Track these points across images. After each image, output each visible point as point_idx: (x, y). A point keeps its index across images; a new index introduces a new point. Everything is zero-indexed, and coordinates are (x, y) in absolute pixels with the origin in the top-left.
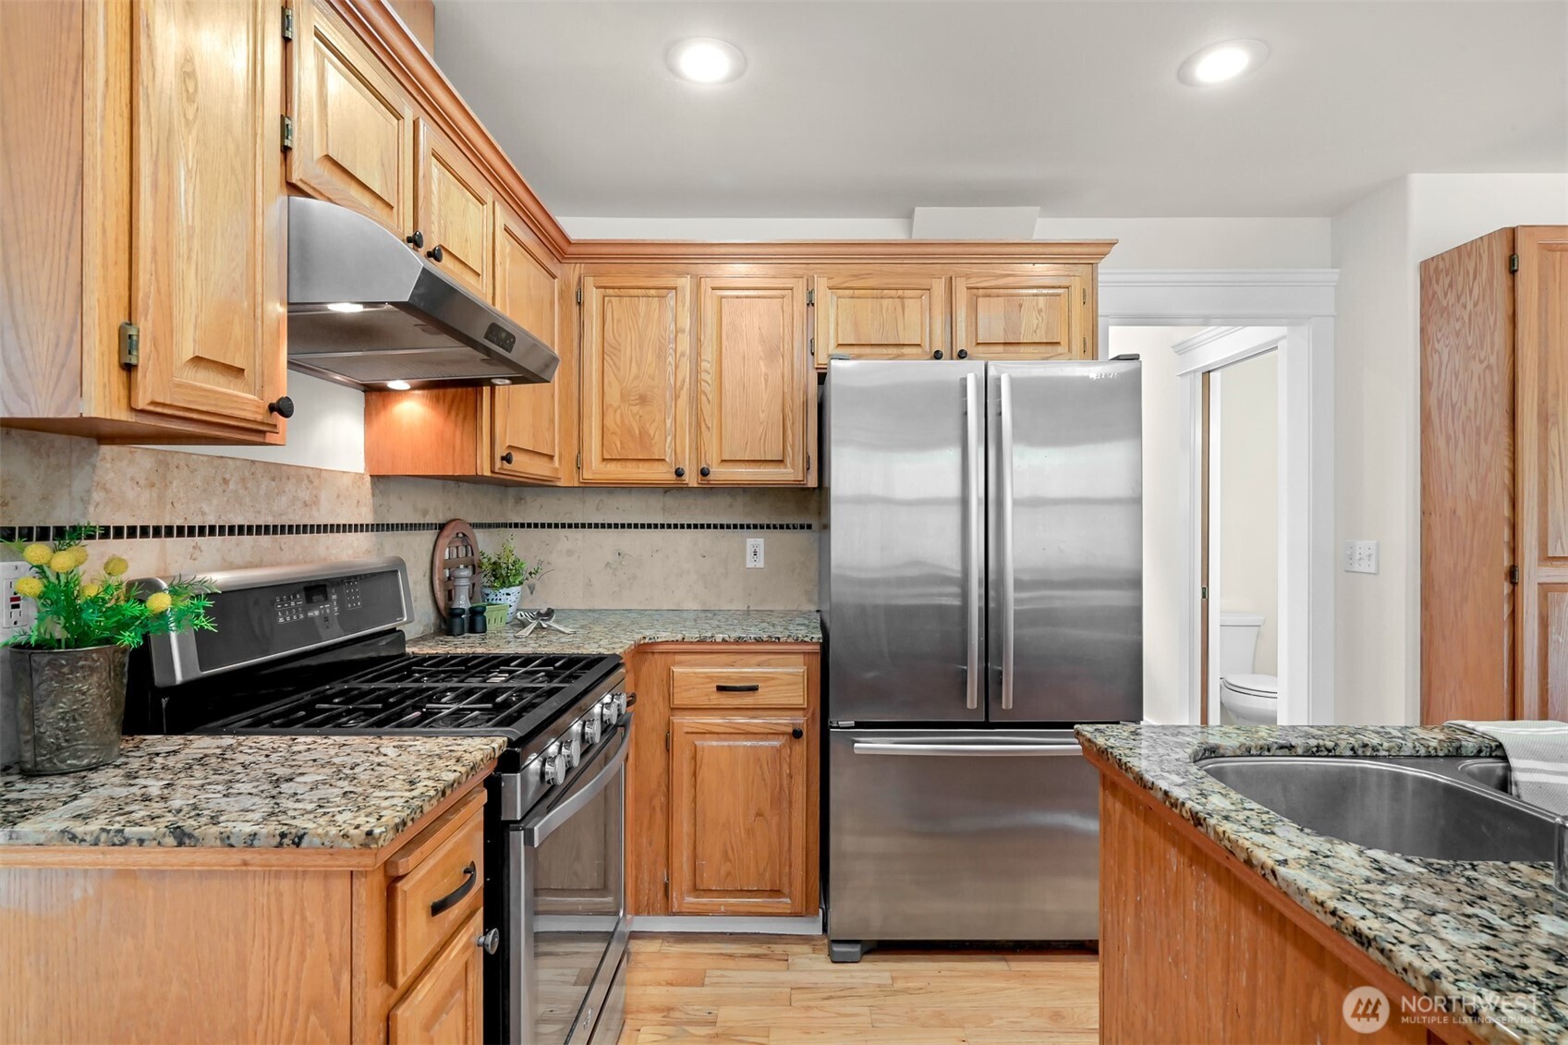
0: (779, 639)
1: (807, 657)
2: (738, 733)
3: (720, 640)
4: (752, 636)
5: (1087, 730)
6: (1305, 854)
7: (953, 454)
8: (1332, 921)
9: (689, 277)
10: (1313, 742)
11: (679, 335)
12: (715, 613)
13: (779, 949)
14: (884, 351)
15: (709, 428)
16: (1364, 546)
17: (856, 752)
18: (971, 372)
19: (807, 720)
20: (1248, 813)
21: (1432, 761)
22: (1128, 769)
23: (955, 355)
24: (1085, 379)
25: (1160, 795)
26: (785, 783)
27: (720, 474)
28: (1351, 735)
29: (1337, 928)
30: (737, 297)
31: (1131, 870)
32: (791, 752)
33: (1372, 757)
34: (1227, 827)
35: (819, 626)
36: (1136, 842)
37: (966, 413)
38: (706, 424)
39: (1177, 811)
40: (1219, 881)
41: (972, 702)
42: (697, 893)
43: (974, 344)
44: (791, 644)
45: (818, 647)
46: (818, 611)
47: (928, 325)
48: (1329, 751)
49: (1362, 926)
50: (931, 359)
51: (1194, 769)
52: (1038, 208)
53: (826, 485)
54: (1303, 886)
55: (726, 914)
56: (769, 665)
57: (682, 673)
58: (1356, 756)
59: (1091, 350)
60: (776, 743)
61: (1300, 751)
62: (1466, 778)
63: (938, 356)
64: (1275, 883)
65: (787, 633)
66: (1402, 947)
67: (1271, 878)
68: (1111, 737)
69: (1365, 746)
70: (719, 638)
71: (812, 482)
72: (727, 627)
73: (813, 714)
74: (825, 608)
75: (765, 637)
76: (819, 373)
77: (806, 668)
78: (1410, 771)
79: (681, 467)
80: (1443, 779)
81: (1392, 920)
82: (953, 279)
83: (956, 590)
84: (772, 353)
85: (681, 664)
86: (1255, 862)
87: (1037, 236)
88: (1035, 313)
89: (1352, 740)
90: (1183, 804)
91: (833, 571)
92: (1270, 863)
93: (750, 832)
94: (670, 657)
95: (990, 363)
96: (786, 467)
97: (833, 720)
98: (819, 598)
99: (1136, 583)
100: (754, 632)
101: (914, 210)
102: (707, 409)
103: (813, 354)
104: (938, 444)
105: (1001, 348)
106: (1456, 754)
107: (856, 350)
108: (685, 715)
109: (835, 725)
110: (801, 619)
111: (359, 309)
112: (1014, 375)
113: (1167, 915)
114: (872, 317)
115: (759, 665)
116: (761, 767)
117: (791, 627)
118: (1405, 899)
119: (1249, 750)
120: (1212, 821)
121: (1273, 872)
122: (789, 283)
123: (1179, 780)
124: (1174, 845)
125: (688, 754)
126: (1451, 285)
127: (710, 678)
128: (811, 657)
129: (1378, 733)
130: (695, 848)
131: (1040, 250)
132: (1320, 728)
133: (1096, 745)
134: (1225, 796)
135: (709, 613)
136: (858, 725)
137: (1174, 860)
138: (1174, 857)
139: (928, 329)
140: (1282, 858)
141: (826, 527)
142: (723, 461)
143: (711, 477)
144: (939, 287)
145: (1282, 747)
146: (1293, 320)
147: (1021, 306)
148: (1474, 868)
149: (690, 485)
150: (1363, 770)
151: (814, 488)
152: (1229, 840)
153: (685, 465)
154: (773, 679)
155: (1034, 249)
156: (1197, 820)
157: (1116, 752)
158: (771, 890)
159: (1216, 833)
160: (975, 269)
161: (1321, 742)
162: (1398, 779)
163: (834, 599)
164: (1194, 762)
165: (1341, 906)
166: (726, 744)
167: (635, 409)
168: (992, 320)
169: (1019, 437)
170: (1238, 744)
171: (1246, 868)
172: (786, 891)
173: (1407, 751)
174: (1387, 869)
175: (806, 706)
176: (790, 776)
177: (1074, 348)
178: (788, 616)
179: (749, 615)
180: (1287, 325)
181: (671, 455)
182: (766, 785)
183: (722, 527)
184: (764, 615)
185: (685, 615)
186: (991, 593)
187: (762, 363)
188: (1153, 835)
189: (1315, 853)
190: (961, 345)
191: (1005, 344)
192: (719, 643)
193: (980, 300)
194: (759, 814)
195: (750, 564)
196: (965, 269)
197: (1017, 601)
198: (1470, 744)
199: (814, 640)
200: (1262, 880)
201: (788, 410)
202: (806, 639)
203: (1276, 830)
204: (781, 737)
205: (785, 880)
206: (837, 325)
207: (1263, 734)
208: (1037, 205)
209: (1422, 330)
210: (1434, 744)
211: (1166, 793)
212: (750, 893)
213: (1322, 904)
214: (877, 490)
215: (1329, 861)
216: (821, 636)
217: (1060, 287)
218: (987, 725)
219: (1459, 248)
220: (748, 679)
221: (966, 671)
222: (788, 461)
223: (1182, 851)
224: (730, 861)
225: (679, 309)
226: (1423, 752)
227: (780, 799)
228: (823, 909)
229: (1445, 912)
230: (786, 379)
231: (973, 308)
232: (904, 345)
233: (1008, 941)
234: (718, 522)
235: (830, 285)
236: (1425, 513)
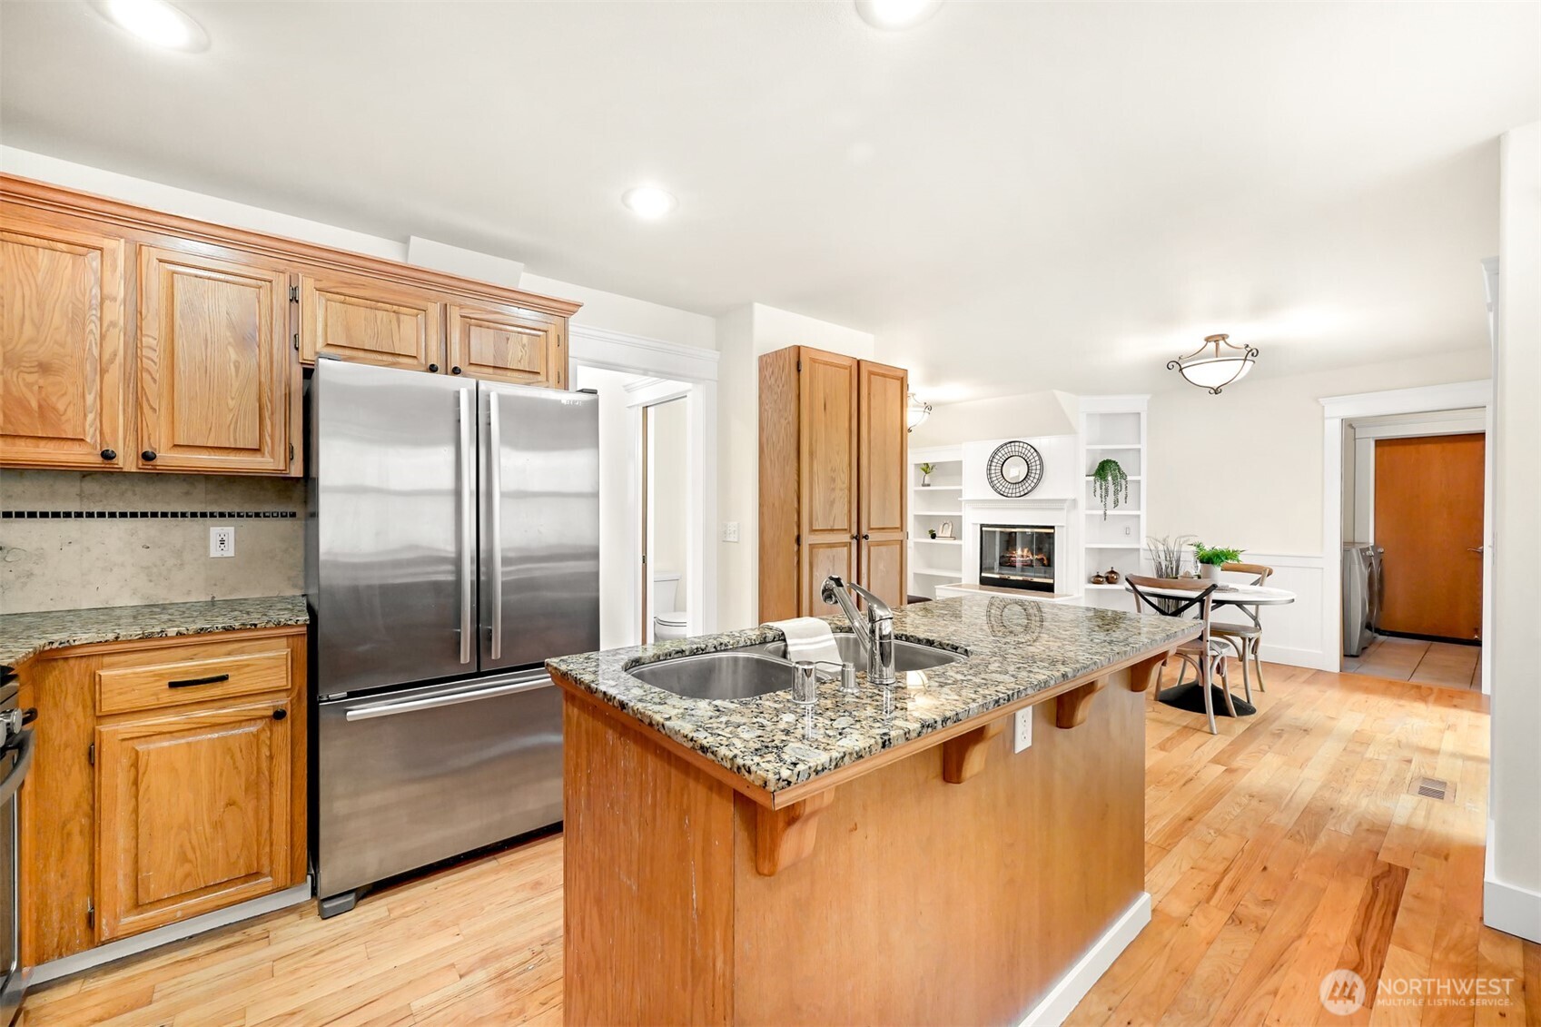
0: (255, 625)
1: (290, 640)
2: (200, 728)
3: (175, 634)
4: (220, 626)
5: (553, 661)
6: (682, 711)
7: (447, 453)
8: (691, 744)
9: (122, 240)
10: (695, 646)
11: (107, 303)
12: (164, 607)
13: (256, 930)
14: (379, 357)
15: (154, 410)
16: (732, 525)
17: (349, 719)
18: (464, 386)
19: (291, 701)
20: (652, 695)
21: (753, 647)
22: (581, 683)
23: (449, 370)
24: (558, 403)
25: (601, 695)
26: (264, 765)
27: (168, 458)
28: (715, 639)
29: (693, 748)
30: (196, 276)
31: (584, 753)
32: (271, 734)
33: (725, 650)
34: (640, 706)
35: (305, 609)
36: (587, 733)
37: (459, 421)
38: (149, 404)
39: (611, 704)
40: (635, 742)
41: (465, 658)
42: (140, 909)
43: (467, 363)
44: (271, 628)
45: (305, 629)
46: (303, 596)
47: (423, 340)
48: (703, 650)
49: (705, 742)
50: (427, 371)
51: (624, 674)
52: (523, 264)
53: (313, 474)
54: (677, 729)
55: (184, 918)
56: (243, 653)
57: (111, 676)
58: (717, 651)
59: (563, 382)
60: (253, 729)
61: (687, 653)
62: (766, 654)
63: (433, 369)
64: (664, 732)
65: (266, 619)
66: (722, 747)
67: (662, 730)
68: (573, 664)
69: (721, 644)
70: (172, 631)
71: (296, 470)
72: (182, 620)
73: (299, 694)
74: (312, 591)
75: (237, 625)
76: (304, 369)
77: (289, 650)
78: (741, 655)
79: (111, 449)
80: (756, 656)
81: (719, 735)
82: (448, 306)
83: (450, 567)
84: (244, 341)
85: (111, 666)
86: (654, 723)
87: (521, 287)
88: (520, 347)
89: (715, 642)
90: (615, 698)
91: (322, 557)
92: (661, 720)
93: (218, 825)
94: (94, 662)
95: (480, 382)
96: (263, 455)
97: (323, 694)
98: (306, 582)
99: (594, 555)
100: (221, 622)
101: (409, 237)
102: (151, 389)
103: (297, 349)
104: (434, 442)
105: (491, 370)
106: (764, 641)
107: (348, 353)
108: (119, 721)
109: (325, 699)
110: (283, 604)
112: (502, 393)
113: (607, 776)
114: (365, 325)
115: (229, 654)
116: (232, 757)
117: (271, 613)
118: (727, 723)
119: (659, 657)
120: (631, 704)
121: (663, 725)
122: (268, 275)
123: (613, 683)
124: (611, 727)
125: (125, 762)
126: (773, 373)
127: (159, 676)
128: (296, 639)
129: (728, 636)
130: (137, 862)
131: (524, 298)
132: (699, 638)
133: (560, 670)
134: (641, 687)
135: (153, 608)
136: (350, 695)
137: (611, 738)
138: (611, 736)
139: (423, 344)
140: (667, 716)
141: (314, 515)
142: (175, 446)
143: (158, 462)
144: (434, 310)
145: (677, 652)
146: (696, 380)
147: (508, 339)
148: (760, 698)
149: (124, 470)
150: (720, 659)
151: (297, 479)
152: (640, 713)
153: (117, 447)
154: (248, 665)
155: (519, 297)
156: (623, 705)
157: (574, 673)
158: (246, 876)
159: (633, 711)
160: (469, 302)
161: (699, 646)
162: (736, 660)
163: (323, 582)
164: (626, 671)
165: (695, 735)
166: (183, 741)
167: (30, 378)
168: (483, 345)
169: (505, 441)
170: (652, 654)
171: (649, 728)
172: (266, 870)
173: (742, 644)
174: (721, 709)
175: (289, 686)
176: (271, 757)
177: (550, 378)
178: (266, 604)
179: (213, 605)
180: (692, 382)
181: (94, 434)
182: (239, 772)
183: (174, 515)
184: (231, 605)
185: (118, 612)
186: (482, 569)
187: (231, 350)
188: (599, 725)
189: (686, 709)
190: (455, 361)
191: (494, 367)
192: (172, 638)
193: (472, 328)
194: (231, 803)
195: (215, 552)
196: (459, 300)
197: (504, 574)
198: (770, 635)
199: (299, 623)
200: (658, 733)
201: (265, 399)
202: (289, 623)
203: (667, 701)
204: (259, 721)
205: (265, 860)
206: (326, 325)
207: (668, 646)
208: (521, 261)
209: (760, 397)
210: (754, 637)
211: (605, 693)
212: (219, 886)
213: (686, 737)
214: (371, 481)
215: (693, 712)
216: (308, 618)
217: (539, 330)
218: (479, 674)
219: (776, 352)
220: (215, 670)
221: (460, 633)
222: (267, 450)
223: (615, 730)
224: (190, 861)
225: (107, 274)
226: (749, 643)
227: (257, 784)
228: (312, 875)
229: (744, 724)
230: (263, 369)
231: (466, 335)
232: (399, 355)
233: (497, 843)
234: (169, 509)
235: (317, 287)
236: (761, 505)
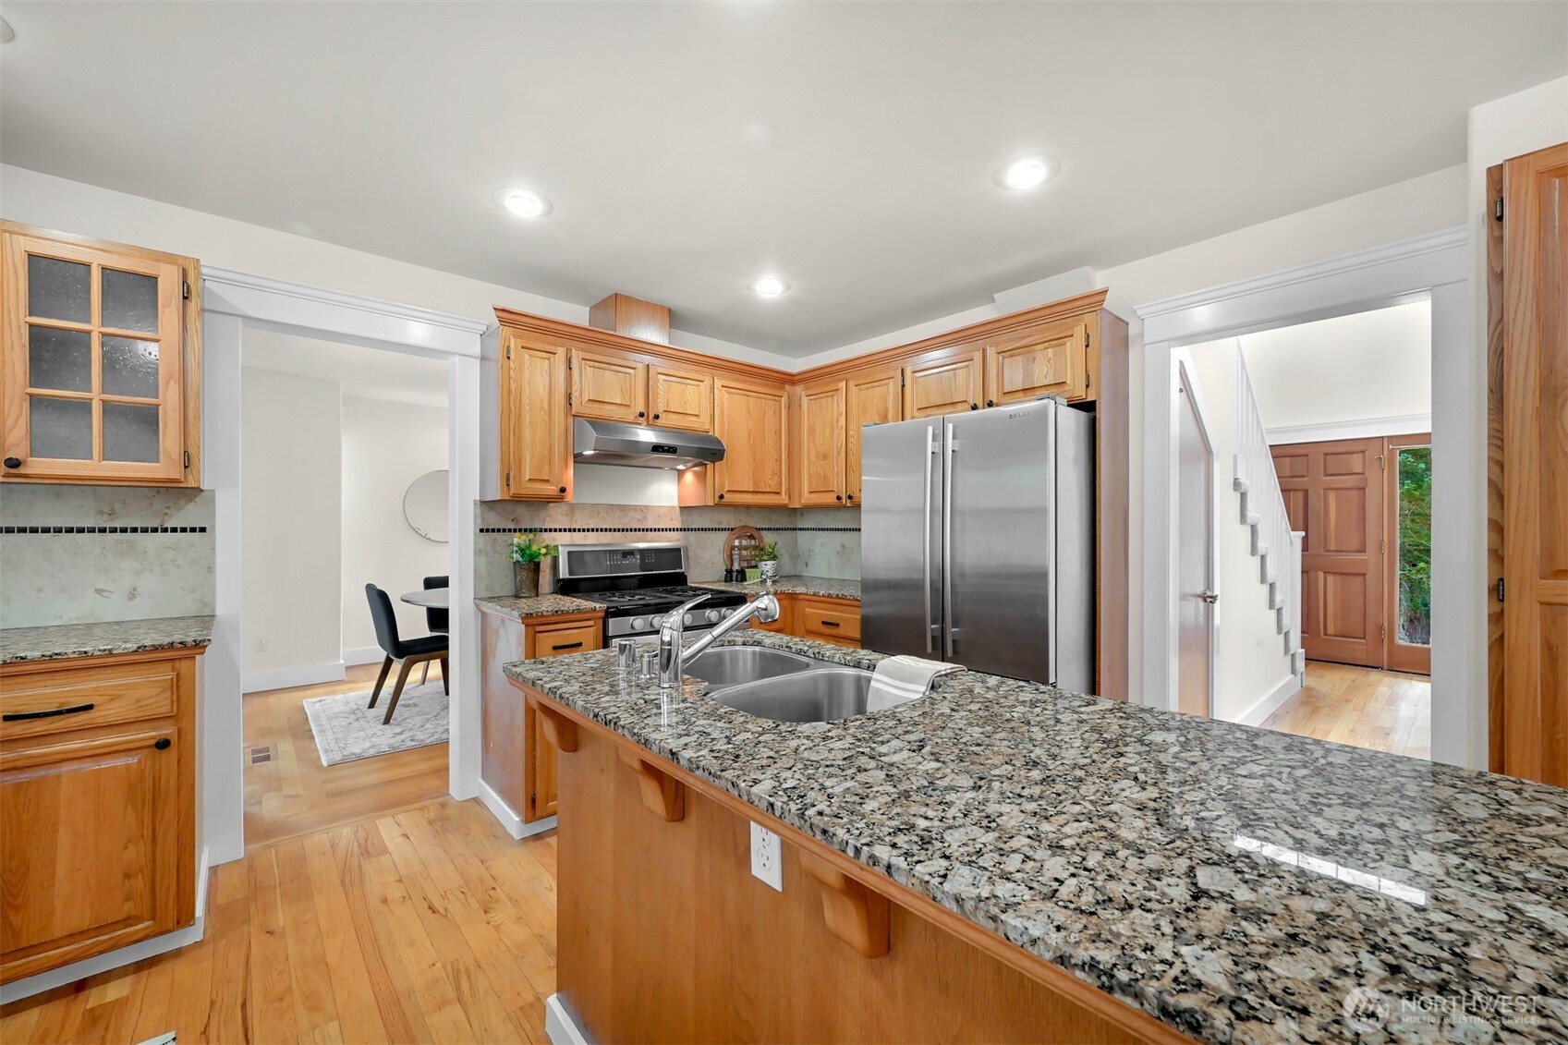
0: (846, 596)
1: (860, 609)
3: (822, 595)
9: (845, 381)
11: (840, 416)
14: (945, 408)
23: (986, 404)
30: (867, 389)
43: (1000, 394)
44: (851, 600)
50: (970, 410)
59: (1094, 384)
63: (974, 407)
75: (841, 595)
77: (860, 615)
79: (840, 494)
82: (987, 349)
88: (1045, 362)
103: (904, 417)
105: (1022, 394)
107: (929, 411)
111: (593, 452)
114: (936, 387)
115: (840, 612)
122: (892, 374)
131: (1048, 312)
139: (971, 388)
144: (977, 356)
147: (1034, 359)
155: (1043, 313)
160: (1002, 338)
167: (822, 462)
168: (1014, 374)
177: (1076, 384)
181: (836, 488)
190: (991, 396)
191: (1022, 390)
193: (1006, 360)
196: (995, 340)
206: (917, 396)
217: (1065, 338)
225: (840, 402)
231: (1000, 367)
232: (956, 403)
235: (914, 370)
